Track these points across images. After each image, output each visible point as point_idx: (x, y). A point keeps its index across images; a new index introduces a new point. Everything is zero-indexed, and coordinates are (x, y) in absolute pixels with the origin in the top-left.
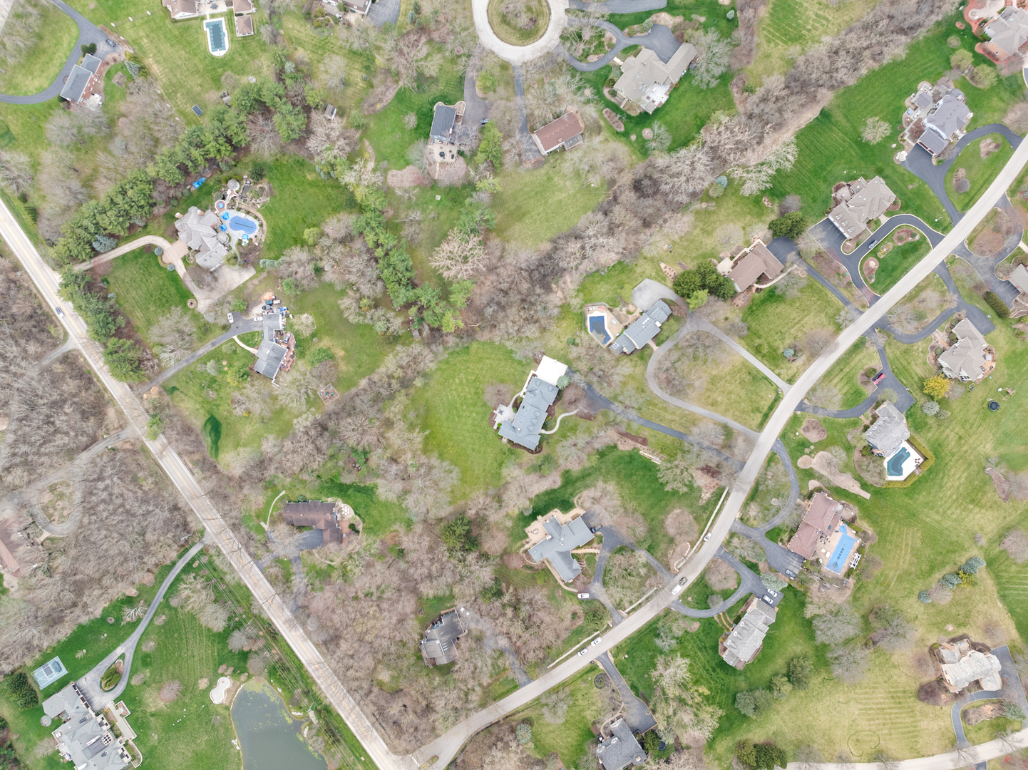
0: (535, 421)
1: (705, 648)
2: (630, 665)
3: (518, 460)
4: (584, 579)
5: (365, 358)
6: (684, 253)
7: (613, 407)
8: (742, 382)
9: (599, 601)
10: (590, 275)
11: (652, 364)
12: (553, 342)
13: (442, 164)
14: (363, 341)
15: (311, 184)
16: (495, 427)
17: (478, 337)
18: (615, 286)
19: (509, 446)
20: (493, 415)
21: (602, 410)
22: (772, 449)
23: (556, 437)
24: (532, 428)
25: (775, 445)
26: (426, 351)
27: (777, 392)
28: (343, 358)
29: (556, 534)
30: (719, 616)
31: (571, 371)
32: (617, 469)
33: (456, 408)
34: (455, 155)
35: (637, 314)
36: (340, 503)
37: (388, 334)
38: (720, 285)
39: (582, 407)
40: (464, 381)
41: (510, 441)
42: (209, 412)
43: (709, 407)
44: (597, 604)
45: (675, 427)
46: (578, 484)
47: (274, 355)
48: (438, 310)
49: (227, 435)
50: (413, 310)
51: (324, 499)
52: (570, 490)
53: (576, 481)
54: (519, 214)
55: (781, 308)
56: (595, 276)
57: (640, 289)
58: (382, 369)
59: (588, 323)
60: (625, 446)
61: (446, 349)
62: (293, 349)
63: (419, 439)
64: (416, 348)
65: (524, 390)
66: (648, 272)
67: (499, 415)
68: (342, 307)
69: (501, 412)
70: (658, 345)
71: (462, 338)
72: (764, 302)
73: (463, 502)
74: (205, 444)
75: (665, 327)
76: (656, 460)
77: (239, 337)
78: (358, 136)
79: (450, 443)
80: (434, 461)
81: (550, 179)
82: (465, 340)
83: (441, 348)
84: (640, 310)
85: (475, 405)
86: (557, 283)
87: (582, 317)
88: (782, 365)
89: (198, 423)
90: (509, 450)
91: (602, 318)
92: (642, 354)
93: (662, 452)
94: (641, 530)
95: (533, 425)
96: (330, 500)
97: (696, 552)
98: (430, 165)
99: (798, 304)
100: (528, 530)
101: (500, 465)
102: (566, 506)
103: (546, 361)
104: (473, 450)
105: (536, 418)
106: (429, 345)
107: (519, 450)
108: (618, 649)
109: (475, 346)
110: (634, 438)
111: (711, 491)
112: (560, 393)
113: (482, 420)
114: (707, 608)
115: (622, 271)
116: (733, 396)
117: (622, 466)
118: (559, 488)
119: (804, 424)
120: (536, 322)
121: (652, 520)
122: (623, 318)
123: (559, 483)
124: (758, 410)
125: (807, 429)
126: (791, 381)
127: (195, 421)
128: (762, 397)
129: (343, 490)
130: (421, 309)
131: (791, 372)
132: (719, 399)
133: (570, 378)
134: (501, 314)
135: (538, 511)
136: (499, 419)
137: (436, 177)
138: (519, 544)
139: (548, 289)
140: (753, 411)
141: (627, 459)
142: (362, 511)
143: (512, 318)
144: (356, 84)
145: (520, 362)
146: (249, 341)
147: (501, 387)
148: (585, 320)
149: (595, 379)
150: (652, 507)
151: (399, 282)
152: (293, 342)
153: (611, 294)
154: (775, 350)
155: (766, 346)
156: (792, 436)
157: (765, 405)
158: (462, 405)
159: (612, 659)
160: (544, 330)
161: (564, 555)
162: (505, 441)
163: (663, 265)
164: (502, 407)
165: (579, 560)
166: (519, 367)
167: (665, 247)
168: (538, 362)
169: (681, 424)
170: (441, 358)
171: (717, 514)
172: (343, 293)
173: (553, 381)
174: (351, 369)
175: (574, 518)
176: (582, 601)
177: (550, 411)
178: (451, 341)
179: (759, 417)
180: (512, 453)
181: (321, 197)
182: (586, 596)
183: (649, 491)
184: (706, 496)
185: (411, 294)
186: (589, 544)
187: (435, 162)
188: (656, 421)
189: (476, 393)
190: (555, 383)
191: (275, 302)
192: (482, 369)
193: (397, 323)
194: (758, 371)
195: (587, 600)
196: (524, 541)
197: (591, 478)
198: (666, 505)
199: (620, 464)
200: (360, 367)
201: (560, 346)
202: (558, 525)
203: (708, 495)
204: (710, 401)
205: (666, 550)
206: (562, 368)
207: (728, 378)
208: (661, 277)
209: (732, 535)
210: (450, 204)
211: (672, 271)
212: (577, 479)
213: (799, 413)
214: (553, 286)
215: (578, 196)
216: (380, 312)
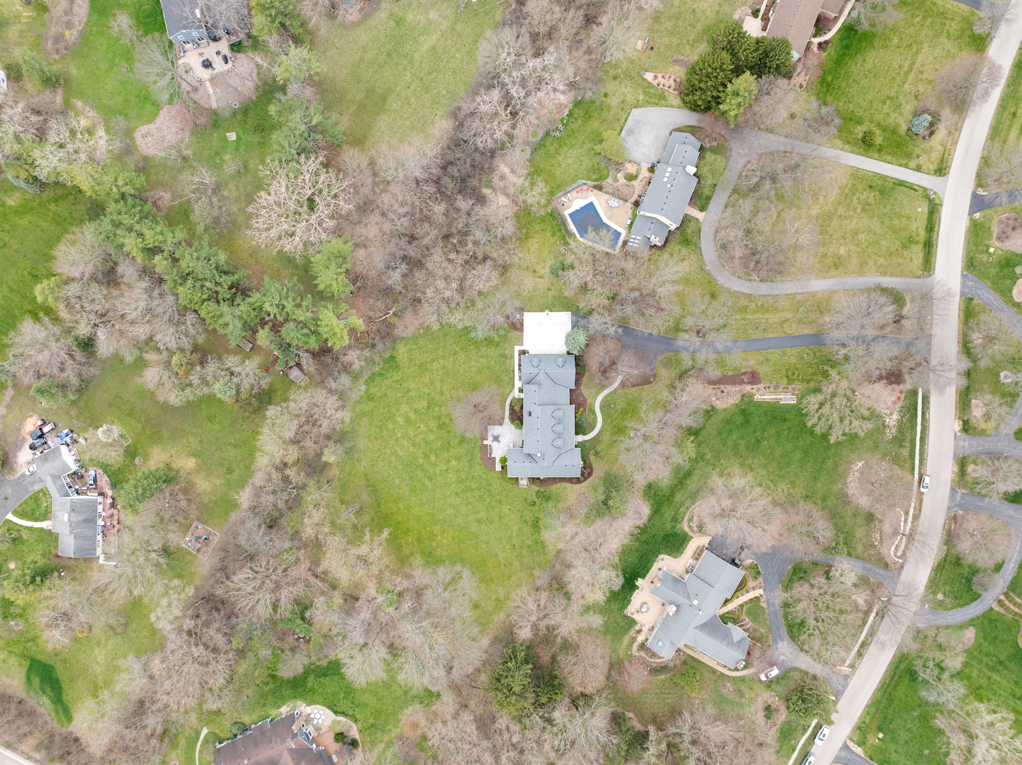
0: (559, 428)
1: (1001, 663)
2: (892, 747)
3: (561, 505)
4: (757, 645)
5: (231, 453)
6: (675, 40)
7: (680, 343)
8: (866, 207)
9: (797, 669)
10: (538, 147)
11: (707, 246)
12: (529, 282)
13: (212, 80)
14: (216, 427)
15: (20, 211)
16: (498, 468)
17: (399, 331)
18: (588, 145)
19: (534, 488)
20: (485, 449)
21: (661, 358)
22: (962, 294)
23: (606, 438)
24: (559, 442)
25: (963, 285)
26: (320, 395)
27: (927, 197)
28: (198, 470)
29: (681, 599)
30: (1000, 602)
31: (580, 317)
32: (730, 443)
33: (419, 466)
34: (229, 54)
35: (645, 173)
36: (304, 708)
37: (243, 396)
38: (766, 54)
39: (628, 368)
40: (413, 416)
41: (533, 480)
42: (24, 656)
43: (833, 272)
44: (797, 675)
45: (794, 330)
46: (678, 498)
47: (80, 518)
48: (302, 315)
49: (71, 680)
50: (263, 337)
51: (273, 713)
52: (668, 514)
53: (672, 494)
54: (374, 102)
55: (873, 58)
56: (546, 144)
57: (631, 132)
58: (262, 461)
59: (572, 226)
60: (727, 399)
61: (356, 377)
62: (109, 492)
63: (378, 552)
64: (301, 400)
65: (518, 384)
66: (630, 98)
67: (495, 445)
68: (151, 386)
69: (496, 439)
70: (702, 209)
71: (373, 346)
72: (839, 61)
73: (502, 616)
74: (40, 710)
75: (705, 171)
76: (788, 399)
77: (15, 513)
78: (59, 99)
79: (437, 529)
80: (421, 575)
81: (399, 22)
82: (380, 346)
83: (345, 380)
84: (645, 166)
85: (447, 446)
86: (489, 185)
87: (555, 218)
88: (917, 151)
89: (16, 683)
90: (538, 494)
91: (591, 206)
92: (684, 235)
93: (790, 381)
94: (824, 530)
95: (559, 436)
96: (284, 710)
97: (916, 517)
98: (196, 90)
99: (896, 41)
100: (631, 610)
101: (536, 525)
102: (675, 543)
103: (531, 320)
104: (479, 521)
105: (559, 421)
106: (322, 383)
107: (555, 487)
108: (862, 731)
109: (402, 349)
110: (735, 379)
111: (898, 407)
112: (579, 362)
113: (471, 466)
114: (976, 597)
115: (588, 116)
116: (862, 237)
117: (735, 435)
118: (650, 519)
119: (995, 230)
120: (485, 258)
121: (824, 499)
122: (625, 191)
123: (646, 510)
124: (911, 241)
125: (1003, 237)
126: (941, 170)
127: (8, 681)
128: (908, 218)
129: (299, 687)
130: (276, 328)
131: (936, 156)
132: (842, 251)
133: (586, 328)
134: (419, 276)
135: (632, 573)
136: (498, 451)
137: (214, 106)
138: (626, 641)
139: (481, 200)
140: (904, 247)
141: (740, 419)
142: (345, 705)
143: (440, 272)
144: (18, 17)
145: (489, 341)
146: (33, 512)
147: (477, 398)
148: (564, 222)
149: (629, 310)
150: (815, 479)
151: (215, 297)
152: (104, 481)
153: (587, 162)
154: (894, 132)
155: (878, 132)
156: (984, 258)
157: (919, 227)
158: (426, 456)
159: (859, 750)
160: (504, 269)
161: (708, 627)
162: (524, 483)
163: (649, 76)
164: (495, 430)
165: (735, 621)
166: (492, 351)
167: (640, 45)
168: (518, 327)
169: (800, 321)
170: (355, 395)
171: (923, 439)
172: (141, 364)
173: (557, 345)
174: (218, 482)
175: (697, 556)
176: (769, 684)
177: (576, 399)
178: (354, 358)
179: (918, 252)
180: (548, 499)
181: (45, 225)
182: (775, 672)
183: (798, 455)
184: (892, 420)
185: (243, 308)
186: (742, 587)
187: (200, 81)
188: (759, 335)
189: (441, 426)
190: (563, 349)
191: (46, 429)
192: (432, 382)
193: (249, 371)
194: (883, 178)
195: (777, 677)
196: (632, 632)
197: (695, 478)
198: (837, 465)
199: (730, 432)
200: (230, 471)
201: (543, 284)
202: (677, 581)
203: (895, 417)
204: (829, 261)
205: (868, 536)
206: (561, 321)
207: (841, 210)
208: (655, 97)
209: (962, 463)
210: (256, 138)
211: (668, 78)
212: (673, 490)
213: (977, 215)
214: (486, 191)
215: (459, 27)
216: (212, 367)
